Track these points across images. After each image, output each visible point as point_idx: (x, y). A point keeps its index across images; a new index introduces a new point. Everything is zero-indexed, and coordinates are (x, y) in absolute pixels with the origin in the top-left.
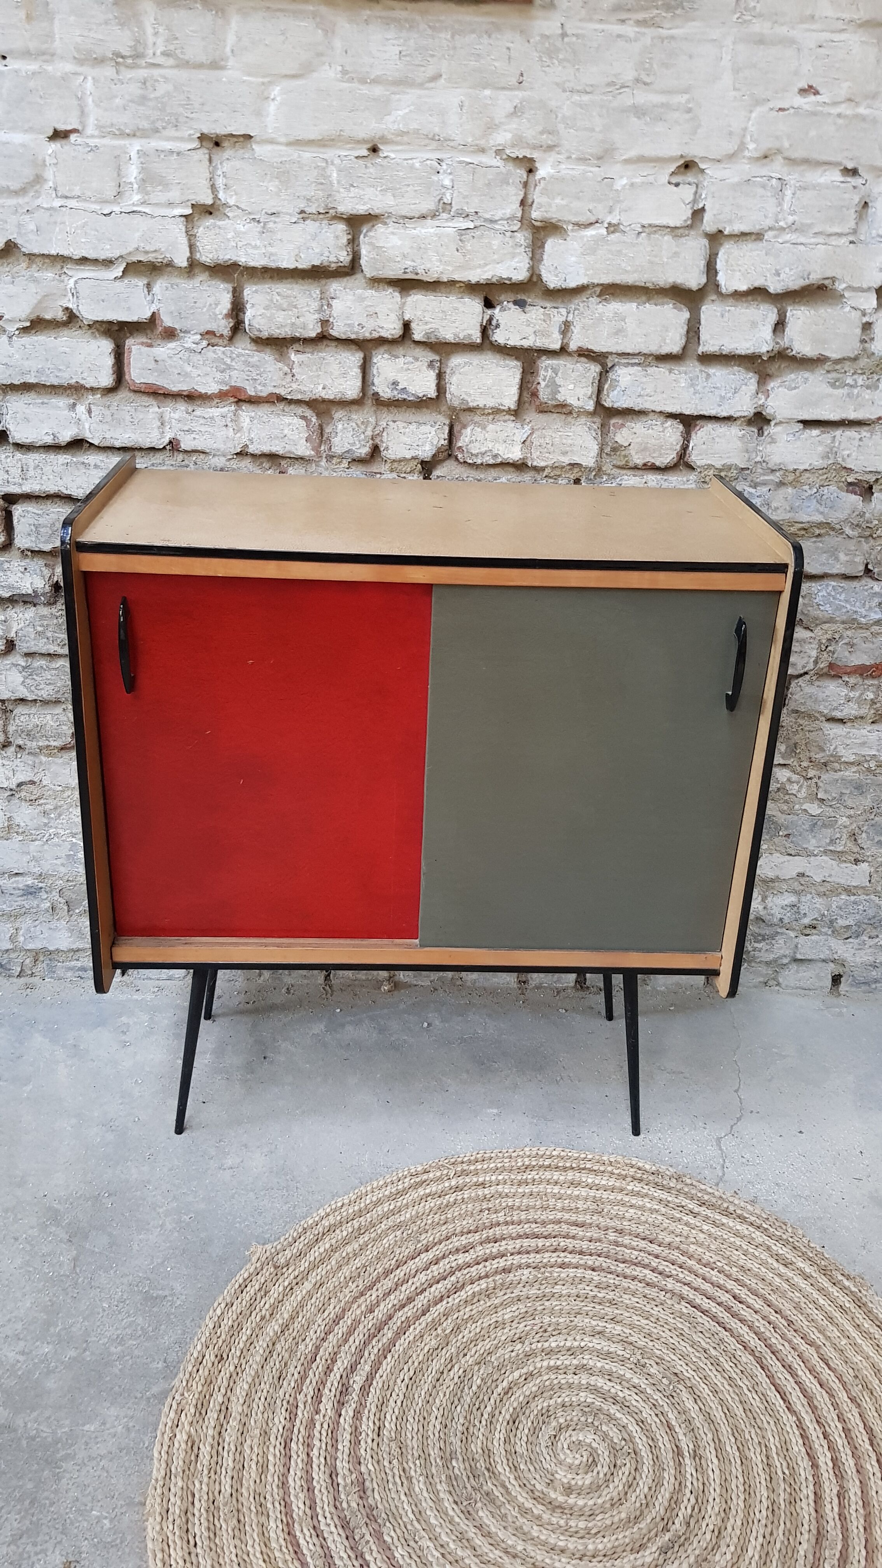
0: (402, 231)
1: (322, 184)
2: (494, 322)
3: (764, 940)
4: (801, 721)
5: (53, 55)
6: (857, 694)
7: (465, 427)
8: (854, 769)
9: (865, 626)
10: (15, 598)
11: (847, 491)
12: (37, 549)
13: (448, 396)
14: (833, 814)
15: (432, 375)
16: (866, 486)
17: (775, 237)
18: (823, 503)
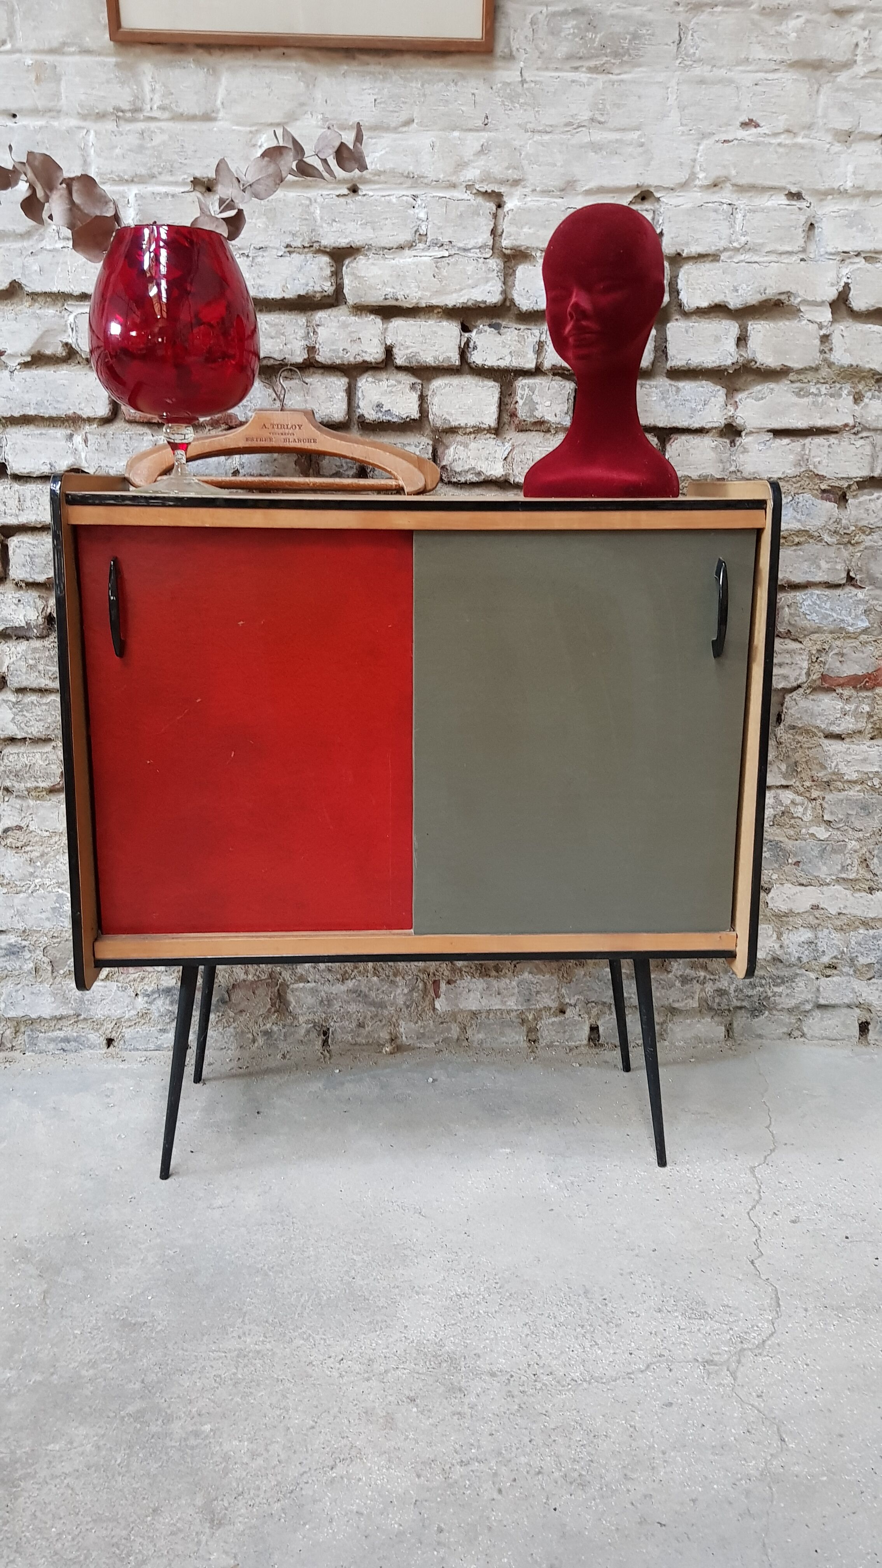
0: (382, 262)
1: (306, 219)
2: (471, 345)
3: (783, 982)
4: (800, 738)
5: (59, 111)
6: (853, 707)
7: (447, 447)
8: (859, 787)
9: (853, 636)
10: (8, 631)
11: (822, 498)
12: (31, 580)
13: (431, 417)
14: (841, 838)
15: (415, 396)
16: (840, 493)
17: (730, 257)
18: (799, 510)
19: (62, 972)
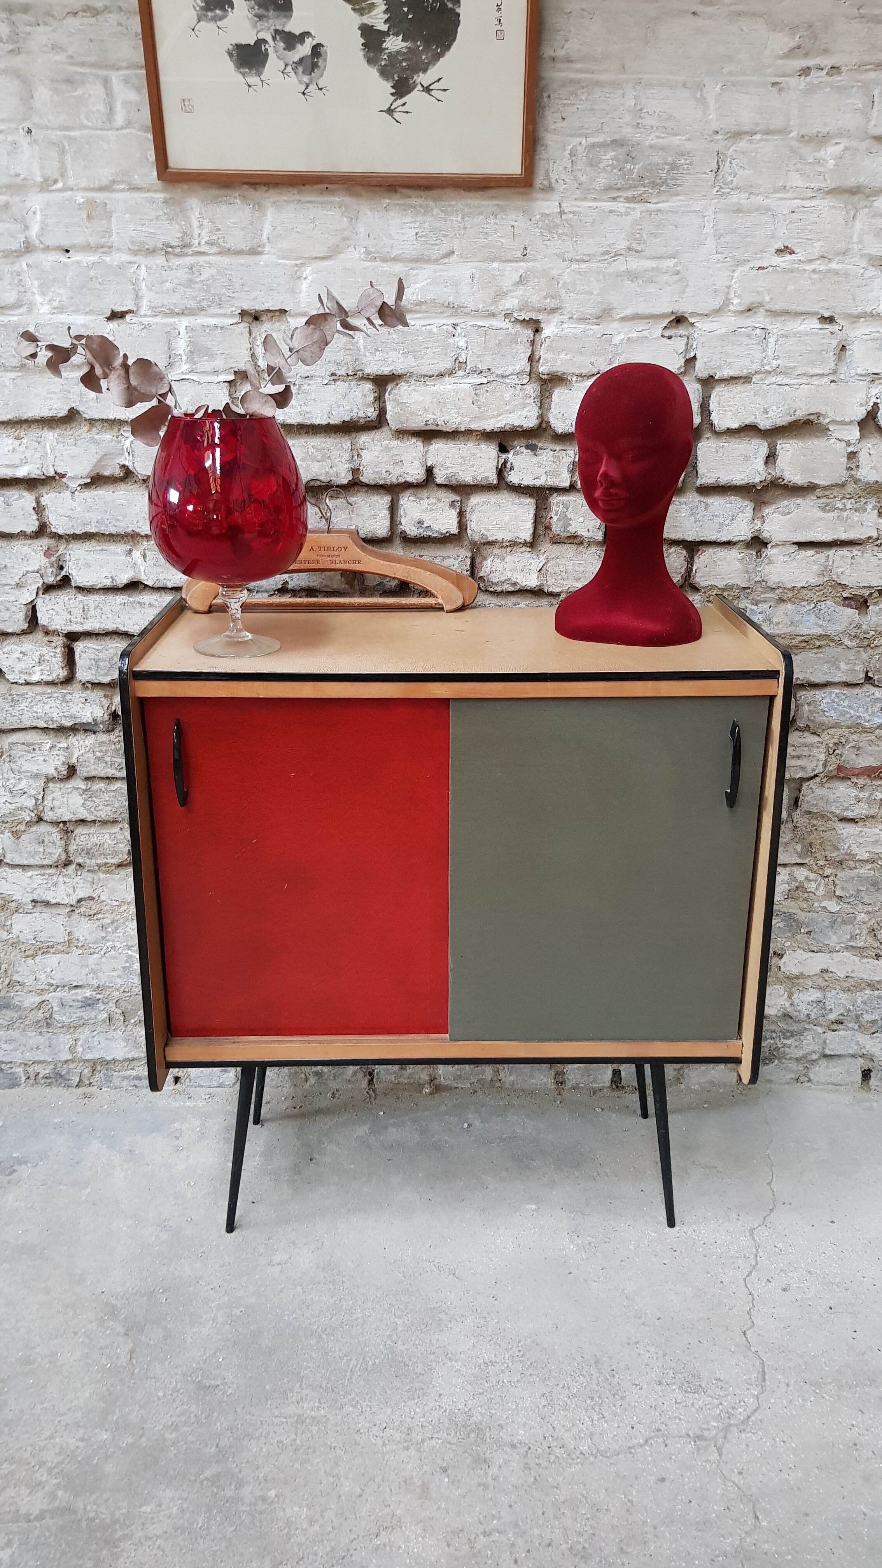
0: (423, 388)
1: (350, 349)
2: (508, 465)
3: (792, 1036)
4: (815, 822)
5: (110, 247)
6: (867, 794)
7: (485, 559)
8: (869, 866)
9: (869, 730)
10: (77, 727)
11: (844, 605)
12: (97, 681)
13: (469, 532)
14: (851, 911)
15: (454, 513)
16: (862, 600)
17: (762, 380)
18: (821, 617)
19: (133, 1021)
